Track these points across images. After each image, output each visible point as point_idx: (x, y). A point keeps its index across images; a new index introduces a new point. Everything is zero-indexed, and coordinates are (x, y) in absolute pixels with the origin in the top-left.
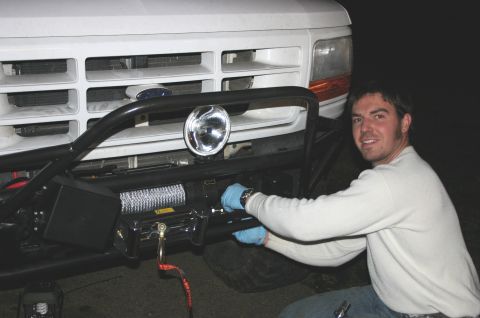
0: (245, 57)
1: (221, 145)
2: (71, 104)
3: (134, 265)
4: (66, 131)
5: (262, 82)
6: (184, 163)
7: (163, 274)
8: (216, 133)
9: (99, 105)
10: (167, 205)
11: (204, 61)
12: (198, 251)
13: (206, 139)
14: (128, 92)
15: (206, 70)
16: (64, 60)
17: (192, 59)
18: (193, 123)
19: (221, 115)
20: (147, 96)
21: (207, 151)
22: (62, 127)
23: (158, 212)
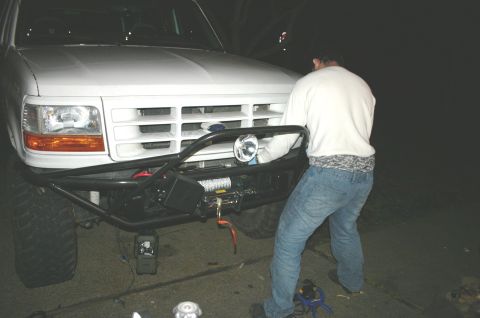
0: (263, 108)
1: (253, 155)
2: (172, 131)
3: (204, 221)
4: (168, 147)
5: (273, 122)
6: (229, 165)
7: (220, 226)
8: (251, 149)
9: (187, 132)
10: (221, 189)
11: (243, 109)
12: (238, 214)
13: (246, 152)
14: (202, 126)
15: (244, 115)
16: (169, 108)
17: (237, 108)
18: (238, 144)
19: (253, 140)
20: (213, 128)
21: (246, 158)
22: (166, 145)
23: (217, 192)
